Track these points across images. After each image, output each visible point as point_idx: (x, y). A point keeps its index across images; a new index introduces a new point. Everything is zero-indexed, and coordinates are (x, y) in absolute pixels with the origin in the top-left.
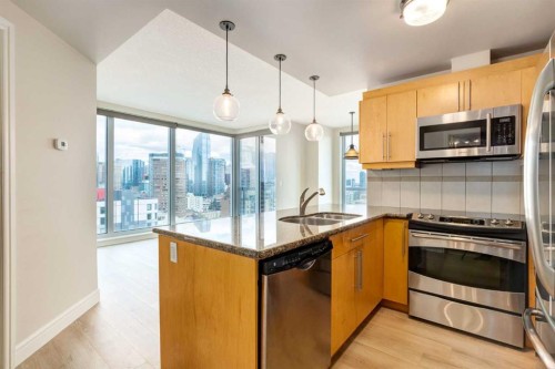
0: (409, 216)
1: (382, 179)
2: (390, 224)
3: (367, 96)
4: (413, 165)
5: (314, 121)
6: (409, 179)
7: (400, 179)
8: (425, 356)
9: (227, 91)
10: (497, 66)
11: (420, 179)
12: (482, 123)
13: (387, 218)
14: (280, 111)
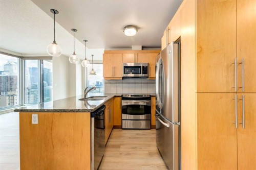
0: (122, 96)
1: (110, 83)
2: (116, 99)
3: (106, 52)
4: (121, 79)
5: (86, 59)
6: (119, 83)
7: (116, 83)
8: (130, 138)
9: (55, 42)
10: (143, 51)
11: (123, 83)
12: (140, 67)
13: (115, 97)
14: (74, 54)
